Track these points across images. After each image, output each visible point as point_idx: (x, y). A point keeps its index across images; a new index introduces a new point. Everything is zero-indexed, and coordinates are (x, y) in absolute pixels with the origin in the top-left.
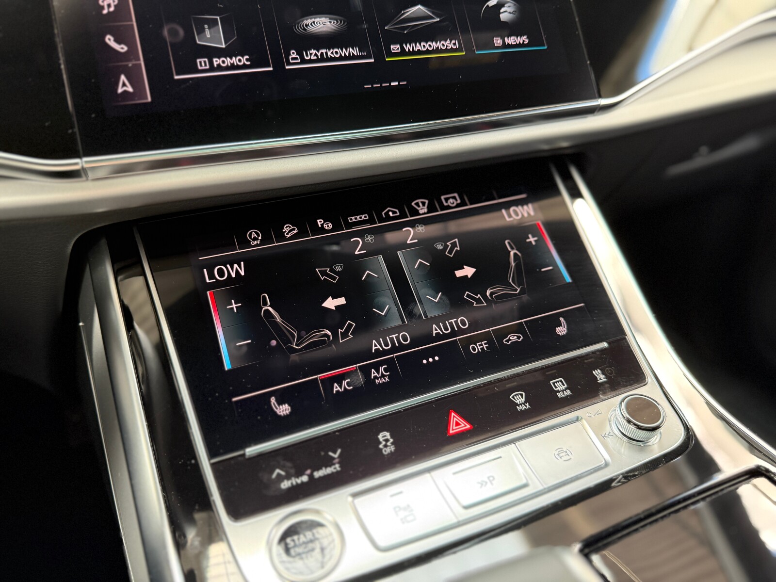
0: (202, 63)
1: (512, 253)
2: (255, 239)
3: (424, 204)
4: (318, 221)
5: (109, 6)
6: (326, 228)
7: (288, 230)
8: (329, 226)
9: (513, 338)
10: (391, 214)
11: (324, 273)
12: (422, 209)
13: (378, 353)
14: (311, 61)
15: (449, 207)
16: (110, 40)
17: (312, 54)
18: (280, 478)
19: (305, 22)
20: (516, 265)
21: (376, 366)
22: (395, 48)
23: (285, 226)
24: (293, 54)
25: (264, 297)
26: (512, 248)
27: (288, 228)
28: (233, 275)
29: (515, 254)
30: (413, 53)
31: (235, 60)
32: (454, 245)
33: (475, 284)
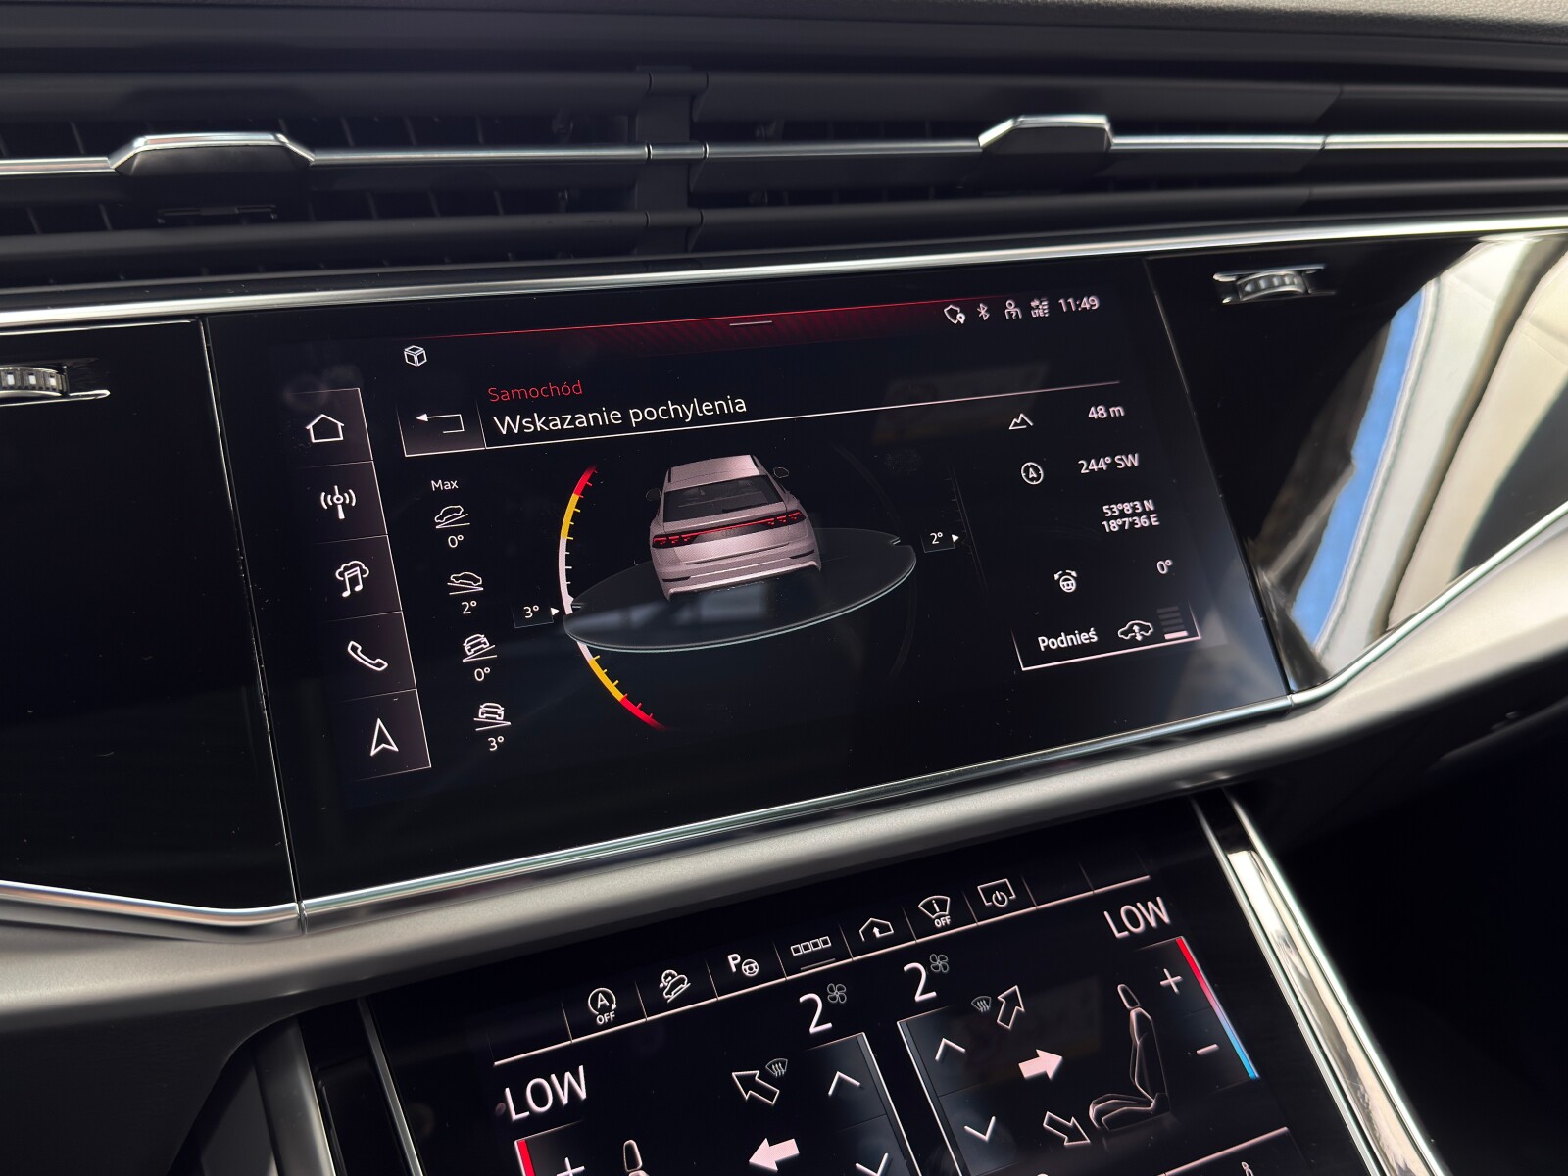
1: (1133, 1015)
2: (604, 1010)
3: (942, 904)
4: (730, 957)
5: (354, 581)
6: (747, 974)
7: (672, 983)
8: (752, 968)
10: (876, 930)
11: (748, 1083)
12: (939, 918)
15: (995, 911)
16: (355, 650)
20: (1144, 1043)
23: (664, 975)
25: (630, 1148)
26: (1133, 1004)
27: (670, 978)
28: (565, 1100)
29: (1140, 1016)
32: (1012, 1000)
33: (1063, 1093)
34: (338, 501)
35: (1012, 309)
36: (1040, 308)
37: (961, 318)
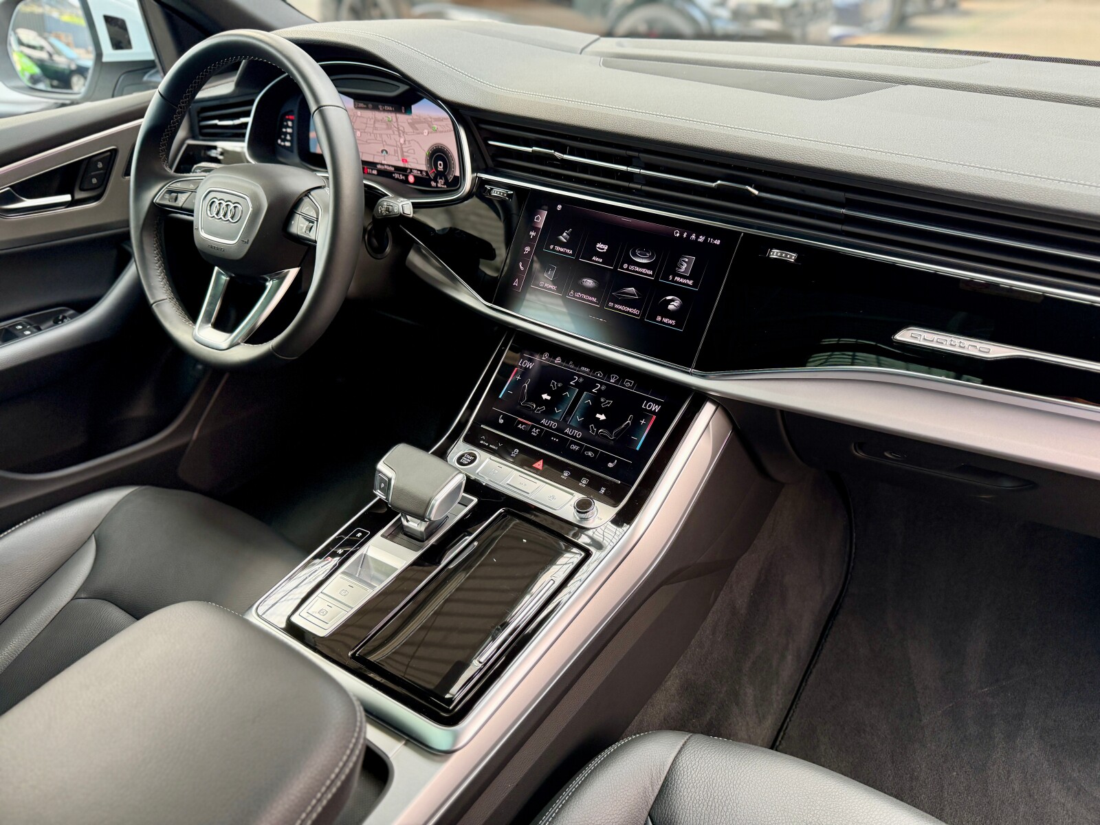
0: (541, 283)
1: (627, 422)
2: (544, 357)
3: (616, 378)
5: (527, 251)
8: (572, 366)
9: (590, 454)
10: (599, 374)
11: (553, 384)
12: (613, 380)
13: (542, 425)
14: (576, 298)
15: (625, 386)
16: (521, 264)
17: (578, 295)
18: (482, 440)
19: (585, 280)
20: (624, 428)
21: (537, 428)
22: (611, 304)
24: (572, 292)
25: (529, 380)
26: (630, 420)
27: (559, 359)
28: (528, 367)
29: (629, 423)
31: (552, 287)
32: (609, 403)
33: (599, 424)
34: (533, 234)
35: (694, 236)
36: (701, 239)
37: (678, 235)
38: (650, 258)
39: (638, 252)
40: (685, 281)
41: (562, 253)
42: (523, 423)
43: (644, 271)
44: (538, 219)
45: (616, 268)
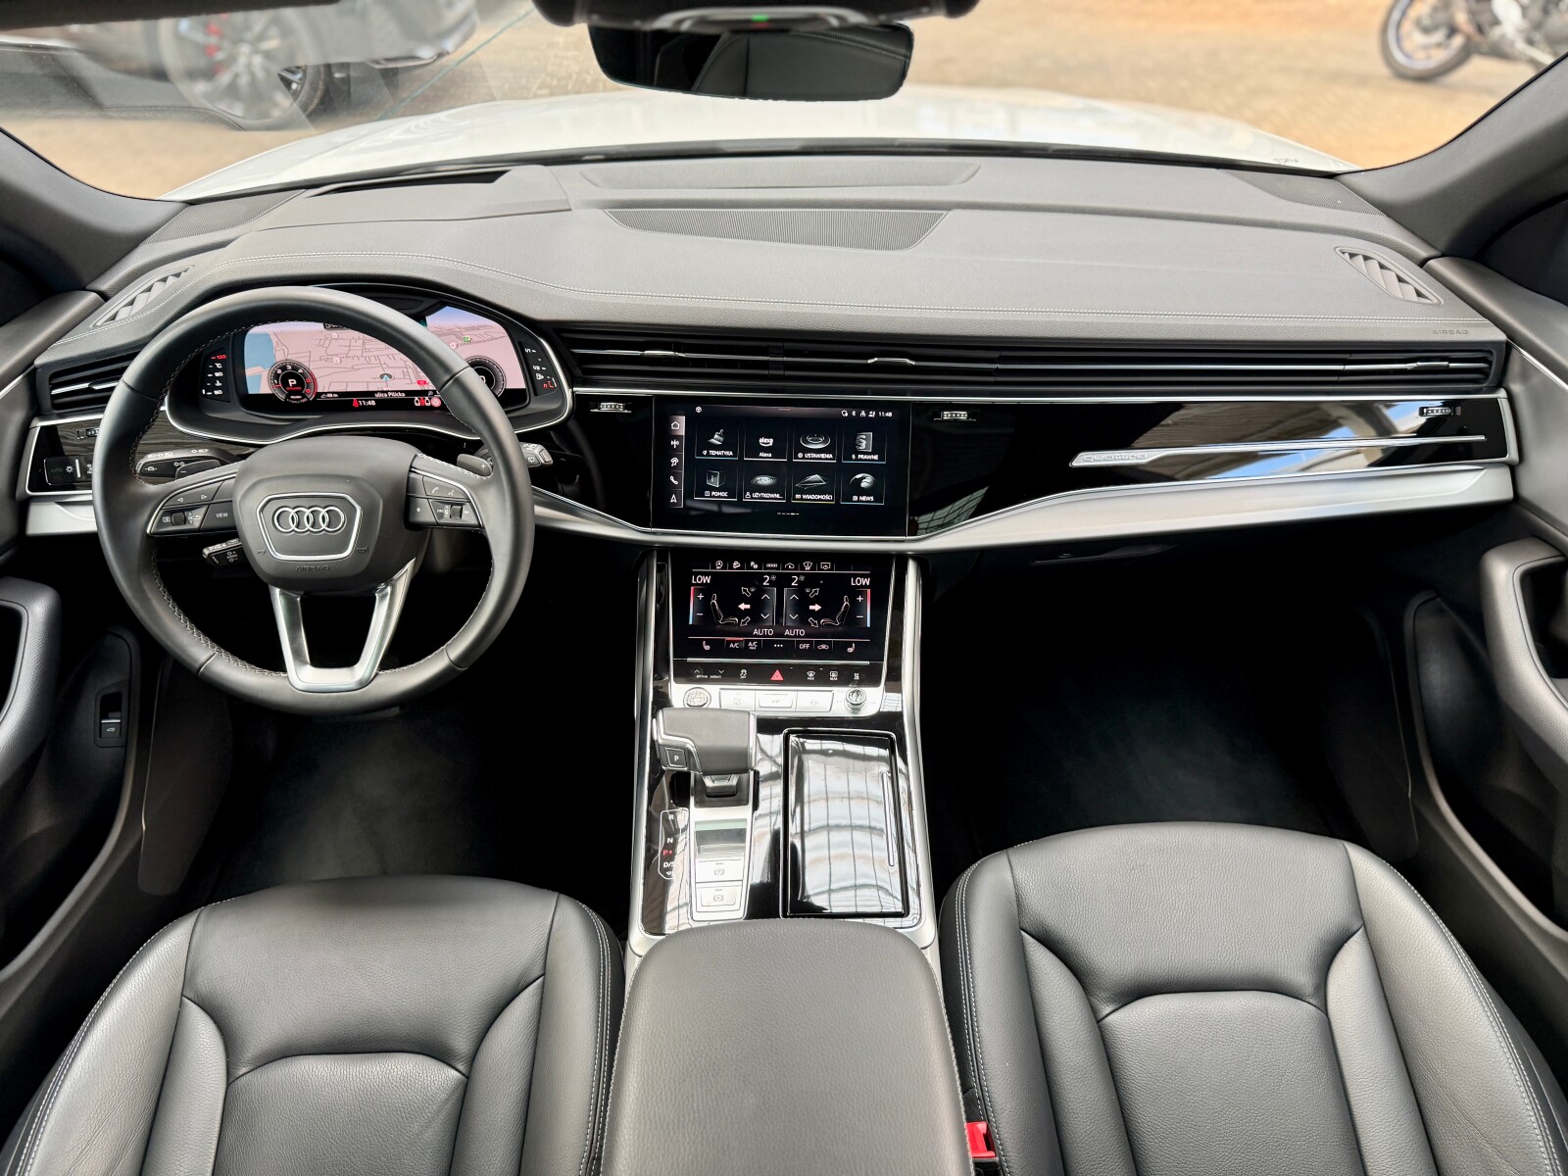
0: (707, 493)
1: (845, 604)
2: (719, 566)
3: (810, 565)
4: (752, 562)
5: (674, 463)
6: (754, 567)
7: (736, 565)
8: (756, 566)
9: (824, 647)
10: (790, 566)
11: (745, 590)
12: (807, 567)
13: (756, 636)
14: (755, 498)
15: (823, 570)
16: (672, 478)
17: (756, 495)
18: (697, 674)
19: (758, 478)
20: (844, 610)
21: (752, 641)
22: (798, 496)
23: (735, 562)
24: (748, 494)
25: (714, 595)
26: (846, 601)
28: (705, 582)
29: (847, 604)
30: (807, 500)
31: (721, 494)
32: (816, 591)
33: (816, 615)
34: (675, 443)
35: (863, 413)
36: (872, 414)
37: (846, 415)
38: (824, 442)
39: (809, 439)
40: (869, 457)
41: (720, 456)
42: (734, 642)
43: (823, 456)
44: (675, 426)
45: (790, 459)
